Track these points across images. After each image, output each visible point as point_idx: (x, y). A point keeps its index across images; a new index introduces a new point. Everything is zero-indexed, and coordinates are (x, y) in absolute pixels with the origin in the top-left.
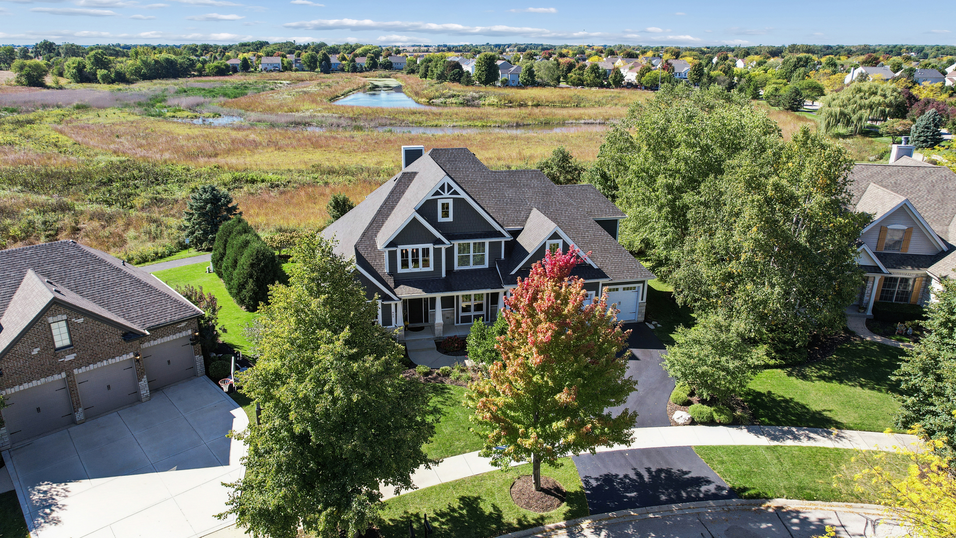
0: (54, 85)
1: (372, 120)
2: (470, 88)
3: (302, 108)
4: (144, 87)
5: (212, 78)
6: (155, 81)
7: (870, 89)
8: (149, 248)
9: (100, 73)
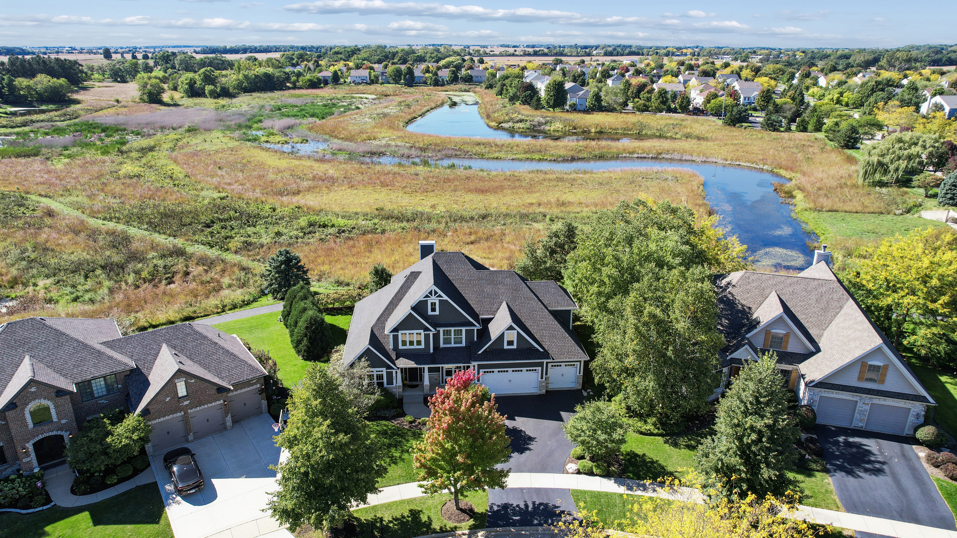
0: (170, 102)
1: (439, 151)
2: (538, 113)
3: (379, 135)
4: (245, 103)
5: (304, 92)
6: (254, 94)
7: (911, 139)
8: (238, 295)
9: (208, 88)
